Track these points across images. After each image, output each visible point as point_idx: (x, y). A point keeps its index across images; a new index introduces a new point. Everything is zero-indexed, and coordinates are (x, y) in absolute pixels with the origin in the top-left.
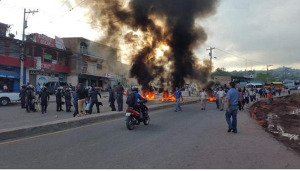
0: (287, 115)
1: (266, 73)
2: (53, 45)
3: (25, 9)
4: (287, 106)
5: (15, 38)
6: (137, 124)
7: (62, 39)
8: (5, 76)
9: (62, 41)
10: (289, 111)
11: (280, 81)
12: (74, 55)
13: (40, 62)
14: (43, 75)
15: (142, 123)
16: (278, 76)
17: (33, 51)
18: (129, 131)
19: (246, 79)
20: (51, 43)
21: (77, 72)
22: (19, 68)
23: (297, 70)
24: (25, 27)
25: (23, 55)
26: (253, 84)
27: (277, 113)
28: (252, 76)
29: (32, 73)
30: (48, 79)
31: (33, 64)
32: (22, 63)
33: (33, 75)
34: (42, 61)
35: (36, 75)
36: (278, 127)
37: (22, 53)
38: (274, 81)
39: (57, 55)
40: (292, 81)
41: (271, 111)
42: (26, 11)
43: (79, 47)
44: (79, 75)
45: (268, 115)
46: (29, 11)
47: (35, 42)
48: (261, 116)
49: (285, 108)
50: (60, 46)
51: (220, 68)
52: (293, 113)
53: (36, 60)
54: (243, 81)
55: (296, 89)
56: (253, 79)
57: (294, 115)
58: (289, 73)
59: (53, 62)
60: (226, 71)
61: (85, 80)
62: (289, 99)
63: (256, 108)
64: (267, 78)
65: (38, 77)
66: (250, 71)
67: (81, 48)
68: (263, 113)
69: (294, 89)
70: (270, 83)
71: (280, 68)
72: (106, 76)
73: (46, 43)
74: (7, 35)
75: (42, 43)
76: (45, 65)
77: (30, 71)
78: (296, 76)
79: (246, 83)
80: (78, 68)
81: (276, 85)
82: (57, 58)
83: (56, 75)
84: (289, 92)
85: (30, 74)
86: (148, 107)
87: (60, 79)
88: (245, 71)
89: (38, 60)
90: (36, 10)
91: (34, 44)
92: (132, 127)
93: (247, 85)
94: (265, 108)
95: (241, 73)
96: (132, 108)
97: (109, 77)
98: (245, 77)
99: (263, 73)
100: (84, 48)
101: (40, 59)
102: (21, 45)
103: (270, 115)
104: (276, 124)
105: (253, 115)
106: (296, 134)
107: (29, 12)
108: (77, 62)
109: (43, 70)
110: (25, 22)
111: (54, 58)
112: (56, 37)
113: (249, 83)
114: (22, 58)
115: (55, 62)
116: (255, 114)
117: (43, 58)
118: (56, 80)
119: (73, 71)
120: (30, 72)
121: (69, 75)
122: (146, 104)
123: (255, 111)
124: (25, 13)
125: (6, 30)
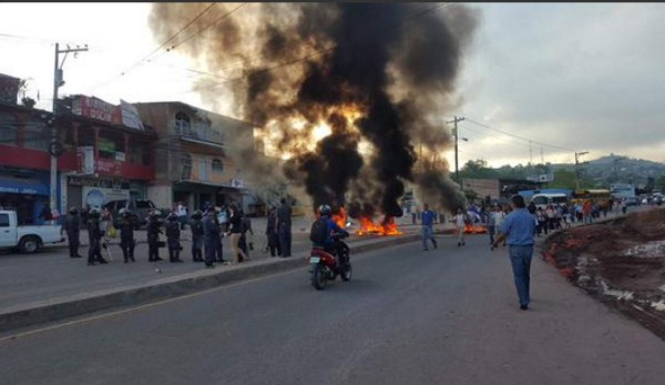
0: (616, 256)
1: (573, 170)
2: (116, 120)
3: (57, 45)
4: (616, 240)
5: (35, 107)
6: (330, 279)
7: (134, 105)
8: (17, 191)
9: (135, 110)
10: (621, 249)
11: (604, 188)
12: (163, 140)
13: (92, 158)
14: (95, 185)
15: (339, 277)
16: (599, 175)
17: (76, 134)
18: (316, 293)
19: (531, 183)
20: (113, 116)
21: (170, 178)
22: (48, 173)
23: (641, 160)
24: (59, 82)
25: (55, 143)
26: (546, 195)
27: (597, 254)
28: (543, 178)
29: (72, 182)
30: (108, 194)
31: (76, 163)
32: (54, 161)
33: (75, 188)
34: (95, 155)
35: (81, 187)
36: (596, 278)
37: (54, 140)
38: (592, 187)
39: (126, 142)
40: (629, 186)
41: (584, 250)
42: (60, 49)
43: (172, 123)
44: (175, 184)
45: (579, 258)
46: (66, 48)
47: (80, 114)
48: (565, 260)
49: (613, 243)
50: (132, 122)
51: (474, 160)
52: (629, 253)
53: (83, 154)
54: (526, 189)
55: (638, 203)
56: (547, 183)
57: (630, 257)
58: (623, 169)
59: (117, 158)
60: (488, 166)
61: (188, 193)
62: (623, 225)
63: (554, 244)
64: (577, 181)
65: (86, 190)
66: (540, 166)
67: (178, 124)
68: (570, 255)
69: (634, 204)
70: (583, 191)
71: (604, 158)
72: (233, 185)
73: (103, 116)
74: (19, 102)
75: (94, 116)
76: (100, 163)
77: (69, 178)
78: (639, 174)
79: (532, 192)
80: (172, 170)
81: (595, 195)
82: (127, 148)
83: (125, 186)
84: (624, 209)
85: (69, 185)
86: (350, 246)
87: (131, 193)
88: (529, 166)
89: (87, 153)
90: (83, 47)
91: (77, 119)
92: (322, 285)
93: (535, 197)
94: (572, 246)
95: (520, 170)
96: (321, 248)
97: (239, 186)
98: (528, 179)
99: (567, 170)
100: (184, 125)
101: (92, 152)
102: (50, 122)
103: (583, 259)
104: (593, 274)
105: (549, 258)
106: (630, 291)
107: (67, 52)
108: (170, 155)
109: (97, 175)
110: (59, 73)
111: (120, 148)
112: (122, 101)
113: (538, 192)
114: (54, 151)
115: (121, 157)
116: (553, 256)
117: (97, 150)
118: (125, 195)
119: (159, 176)
120: (68, 181)
121: (152, 185)
122: (345, 240)
123: (552, 251)
124: (57, 52)
125: (16, 90)
